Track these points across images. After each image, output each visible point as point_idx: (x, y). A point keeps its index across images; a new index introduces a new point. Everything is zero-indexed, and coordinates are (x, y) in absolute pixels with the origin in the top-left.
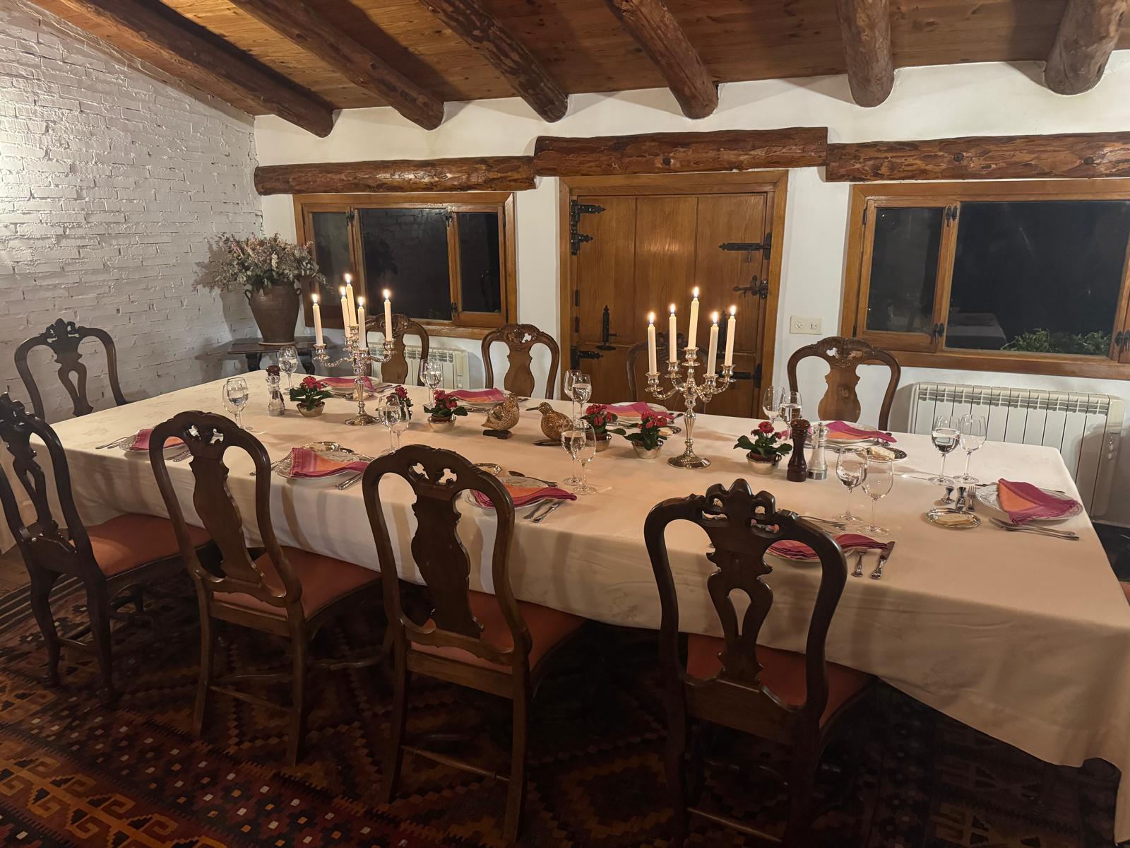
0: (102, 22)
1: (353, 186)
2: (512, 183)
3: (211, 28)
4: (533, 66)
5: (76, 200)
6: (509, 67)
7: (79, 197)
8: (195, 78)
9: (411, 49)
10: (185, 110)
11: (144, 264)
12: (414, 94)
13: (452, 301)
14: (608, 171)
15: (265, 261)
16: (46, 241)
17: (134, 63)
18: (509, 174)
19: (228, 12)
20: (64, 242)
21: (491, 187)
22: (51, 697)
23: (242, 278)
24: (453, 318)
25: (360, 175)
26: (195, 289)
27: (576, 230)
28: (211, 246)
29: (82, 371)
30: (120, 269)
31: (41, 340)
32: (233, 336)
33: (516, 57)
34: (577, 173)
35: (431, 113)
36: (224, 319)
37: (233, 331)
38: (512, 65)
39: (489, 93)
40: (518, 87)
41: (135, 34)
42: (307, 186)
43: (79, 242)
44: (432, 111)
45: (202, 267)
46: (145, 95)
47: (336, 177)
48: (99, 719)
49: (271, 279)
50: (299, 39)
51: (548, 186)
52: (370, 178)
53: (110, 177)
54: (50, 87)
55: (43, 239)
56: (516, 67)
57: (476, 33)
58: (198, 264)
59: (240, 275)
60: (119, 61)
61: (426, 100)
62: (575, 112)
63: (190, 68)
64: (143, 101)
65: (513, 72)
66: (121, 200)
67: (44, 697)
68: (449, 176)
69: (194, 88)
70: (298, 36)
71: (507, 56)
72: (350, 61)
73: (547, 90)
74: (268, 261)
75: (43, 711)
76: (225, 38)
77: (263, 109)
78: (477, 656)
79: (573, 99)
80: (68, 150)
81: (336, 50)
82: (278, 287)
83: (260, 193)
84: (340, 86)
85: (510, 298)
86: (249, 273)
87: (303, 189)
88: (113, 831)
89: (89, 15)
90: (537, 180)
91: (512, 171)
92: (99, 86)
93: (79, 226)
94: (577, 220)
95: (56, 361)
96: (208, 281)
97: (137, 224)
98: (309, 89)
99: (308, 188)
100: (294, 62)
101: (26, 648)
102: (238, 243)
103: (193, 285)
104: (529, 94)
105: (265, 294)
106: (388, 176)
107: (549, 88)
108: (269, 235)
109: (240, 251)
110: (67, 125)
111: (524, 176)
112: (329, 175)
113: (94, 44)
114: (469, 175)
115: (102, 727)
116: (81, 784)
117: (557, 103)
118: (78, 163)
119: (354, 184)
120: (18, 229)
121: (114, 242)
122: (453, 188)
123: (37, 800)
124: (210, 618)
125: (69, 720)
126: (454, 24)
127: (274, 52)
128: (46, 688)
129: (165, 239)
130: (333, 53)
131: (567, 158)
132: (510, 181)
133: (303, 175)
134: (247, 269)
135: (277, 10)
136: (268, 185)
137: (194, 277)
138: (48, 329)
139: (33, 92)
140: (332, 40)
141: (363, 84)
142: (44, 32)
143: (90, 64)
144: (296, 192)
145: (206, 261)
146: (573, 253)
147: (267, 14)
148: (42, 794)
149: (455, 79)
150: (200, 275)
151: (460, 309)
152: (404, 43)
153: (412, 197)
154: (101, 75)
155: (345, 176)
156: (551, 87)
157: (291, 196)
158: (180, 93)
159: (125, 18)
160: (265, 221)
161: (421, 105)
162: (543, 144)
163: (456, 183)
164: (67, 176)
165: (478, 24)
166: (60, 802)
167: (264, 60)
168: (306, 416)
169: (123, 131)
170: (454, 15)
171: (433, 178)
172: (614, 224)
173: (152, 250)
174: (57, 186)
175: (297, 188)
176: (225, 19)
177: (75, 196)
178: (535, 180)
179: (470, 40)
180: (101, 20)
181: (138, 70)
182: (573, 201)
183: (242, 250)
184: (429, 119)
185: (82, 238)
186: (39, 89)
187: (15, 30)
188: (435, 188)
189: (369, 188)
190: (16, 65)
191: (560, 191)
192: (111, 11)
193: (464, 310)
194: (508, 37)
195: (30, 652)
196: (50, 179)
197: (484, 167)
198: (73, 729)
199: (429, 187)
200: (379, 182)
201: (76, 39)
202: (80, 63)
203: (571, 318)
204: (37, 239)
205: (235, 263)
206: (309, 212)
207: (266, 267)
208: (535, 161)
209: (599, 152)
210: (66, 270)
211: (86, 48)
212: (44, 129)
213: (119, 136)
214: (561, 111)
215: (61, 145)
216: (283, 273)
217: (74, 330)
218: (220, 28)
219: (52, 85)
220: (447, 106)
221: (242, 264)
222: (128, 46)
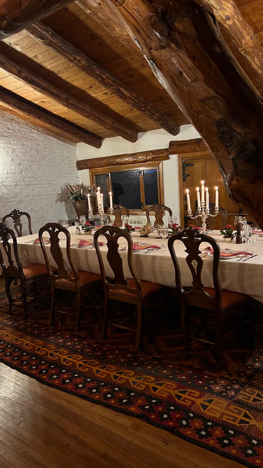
0: (29, 118)
1: (108, 164)
2: (161, 158)
3: (61, 116)
4: (165, 117)
5: (20, 174)
6: (156, 118)
7: (21, 173)
8: (57, 132)
9: (124, 116)
10: (54, 143)
11: (40, 194)
12: (127, 131)
13: (142, 202)
14: (195, 151)
15: (79, 191)
16: (11, 187)
17: (39, 129)
18: (160, 155)
19: (67, 110)
20: (17, 187)
21: (154, 160)
22: (9, 316)
23: (71, 198)
24: (142, 208)
25: (111, 160)
26: (56, 202)
27: (185, 173)
28: (62, 188)
29: (21, 226)
30: (33, 196)
31: (9, 215)
32: (69, 219)
33: (158, 115)
34: (184, 152)
35: (133, 137)
36: (66, 213)
37: (69, 217)
38: (157, 117)
39: (153, 128)
40: (160, 125)
41: (39, 120)
42: (93, 166)
43: (21, 187)
44: (134, 136)
45: (59, 195)
46: (42, 139)
47: (103, 162)
48: (22, 321)
49: (81, 198)
50: (88, 117)
51: (174, 158)
52: (114, 161)
53: (31, 166)
54: (14, 139)
55: (11, 186)
56: (158, 118)
57: (143, 109)
58: (57, 194)
59: (71, 197)
60: (34, 129)
61: (131, 133)
62: (183, 131)
63: (55, 129)
64: (41, 141)
65: (157, 120)
66: (34, 173)
67: (7, 316)
68: (140, 158)
69: (57, 136)
70: (87, 116)
71: (155, 115)
72: (104, 122)
73: (171, 125)
74: (80, 191)
75: (7, 319)
76: (66, 119)
77: (78, 141)
78: (127, 291)
79: (182, 127)
80: (19, 158)
81: (100, 119)
82: (83, 200)
83: (78, 170)
84: (103, 131)
85: (162, 199)
86: (74, 196)
87: (92, 167)
88: (25, 343)
89: (26, 116)
90: (170, 156)
91: (162, 154)
92: (28, 138)
93: (21, 182)
94: (185, 169)
95: (14, 222)
96: (61, 199)
97: (39, 181)
98: (93, 133)
99: (93, 167)
100: (88, 124)
101: (2, 306)
102: (70, 186)
103: (56, 201)
104: (165, 127)
105: (79, 203)
106: (120, 160)
107: (172, 124)
108: (80, 183)
109: (71, 189)
110: (19, 150)
111: (165, 155)
112: (100, 161)
113: (27, 125)
114: (147, 157)
115: (23, 323)
116: (17, 334)
117: (176, 129)
118: (21, 162)
119: (109, 163)
120: (4, 183)
121: (31, 187)
122: (141, 162)
123: (5, 336)
124: (54, 288)
125: (14, 321)
126: (135, 107)
127: (81, 122)
128: (8, 314)
129: (48, 186)
130: (98, 120)
131: (180, 148)
132: (161, 157)
133: (92, 162)
134: (73, 194)
135: (80, 108)
136: (81, 167)
137: (56, 199)
138: (12, 212)
139: (9, 141)
140: (98, 116)
141: (109, 129)
142: (13, 122)
143: (26, 131)
144: (90, 168)
145: (60, 193)
146: (184, 181)
147: (77, 109)
148: (7, 335)
149: (140, 124)
150: (58, 198)
151: (144, 205)
152: (122, 115)
153: (128, 167)
154: (29, 134)
155: (106, 161)
156: (173, 124)
157: (88, 170)
158: (53, 138)
159: (36, 116)
160: (80, 179)
161: (130, 134)
162: (172, 144)
163: (142, 160)
164: (18, 166)
165: (143, 106)
166: (11, 337)
167: (78, 124)
168: (86, 234)
169: (35, 151)
170: (135, 104)
171: (134, 159)
172: (198, 169)
173: (43, 189)
174: (15, 169)
175: (90, 167)
176: (66, 113)
177: (20, 173)
178: (169, 156)
179: (141, 111)
180: (29, 117)
181: (40, 132)
182: (183, 162)
183: (72, 188)
184: (133, 139)
185: (22, 186)
186: (11, 140)
187: (5, 123)
188: (135, 163)
189: (113, 164)
190: (5, 133)
191: (178, 159)
192: (32, 114)
193: (146, 205)
194: (154, 109)
195: (4, 307)
196: (13, 167)
197: (152, 154)
198: (15, 323)
199: (133, 163)
200: (117, 162)
201: (22, 123)
202: (23, 131)
203: (184, 205)
204: (9, 186)
205: (69, 192)
206: (94, 175)
207: (79, 194)
208: (169, 150)
209: (191, 145)
210: (17, 196)
211: (24, 126)
212: (12, 152)
213: (34, 153)
214: (177, 132)
215: (17, 157)
216: (85, 195)
217: (19, 213)
218: (64, 116)
219: (15, 138)
220: (139, 134)
221: (71, 193)
222: (37, 124)
